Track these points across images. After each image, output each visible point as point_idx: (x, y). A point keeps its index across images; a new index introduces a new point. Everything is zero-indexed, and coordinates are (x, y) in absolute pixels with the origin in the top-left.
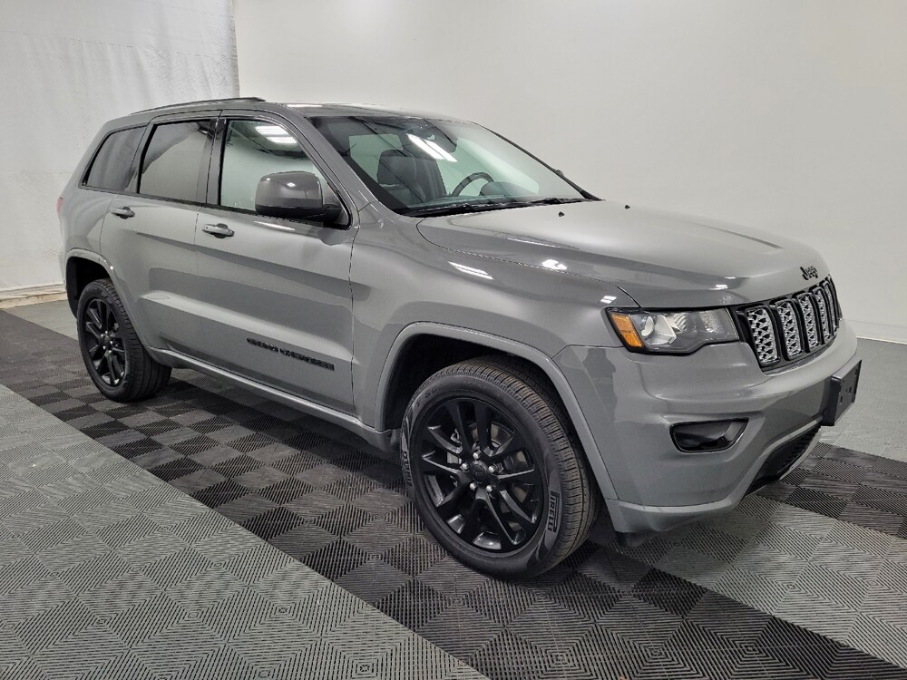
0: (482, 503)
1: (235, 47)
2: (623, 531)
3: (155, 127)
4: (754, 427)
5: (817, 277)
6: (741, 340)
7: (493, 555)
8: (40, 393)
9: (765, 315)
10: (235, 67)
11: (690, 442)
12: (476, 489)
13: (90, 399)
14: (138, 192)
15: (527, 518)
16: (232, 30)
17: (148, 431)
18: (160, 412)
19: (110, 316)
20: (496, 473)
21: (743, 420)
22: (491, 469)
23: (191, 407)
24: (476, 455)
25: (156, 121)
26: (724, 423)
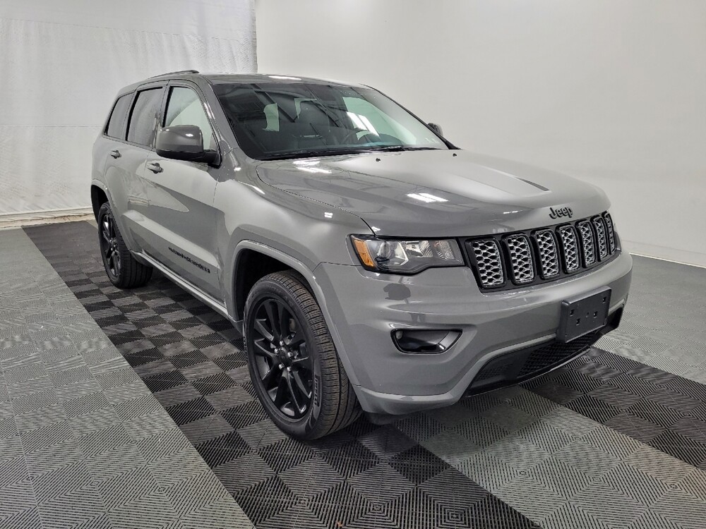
0: (284, 379)
1: (255, 32)
2: (369, 411)
3: (139, 93)
4: (467, 338)
5: (570, 217)
6: (466, 265)
7: (290, 420)
8: (73, 278)
9: (494, 246)
10: (255, 47)
11: (412, 345)
12: (283, 368)
13: (103, 285)
14: (126, 140)
15: (306, 393)
16: (254, 20)
17: (124, 310)
18: (141, 297)
19: (114, 232)
20: (293, 357)
21: (457, 331)
22: (289, 354)
23: (164, 295)
24: (281, 343)
25: (139, 89)
26: (442, 331)
